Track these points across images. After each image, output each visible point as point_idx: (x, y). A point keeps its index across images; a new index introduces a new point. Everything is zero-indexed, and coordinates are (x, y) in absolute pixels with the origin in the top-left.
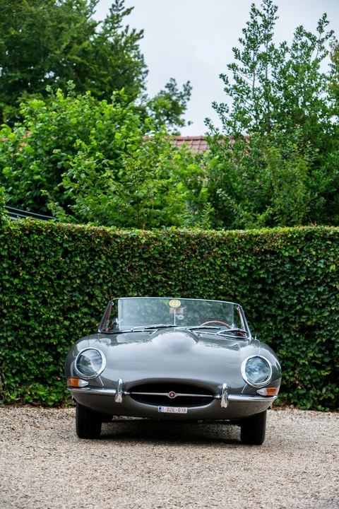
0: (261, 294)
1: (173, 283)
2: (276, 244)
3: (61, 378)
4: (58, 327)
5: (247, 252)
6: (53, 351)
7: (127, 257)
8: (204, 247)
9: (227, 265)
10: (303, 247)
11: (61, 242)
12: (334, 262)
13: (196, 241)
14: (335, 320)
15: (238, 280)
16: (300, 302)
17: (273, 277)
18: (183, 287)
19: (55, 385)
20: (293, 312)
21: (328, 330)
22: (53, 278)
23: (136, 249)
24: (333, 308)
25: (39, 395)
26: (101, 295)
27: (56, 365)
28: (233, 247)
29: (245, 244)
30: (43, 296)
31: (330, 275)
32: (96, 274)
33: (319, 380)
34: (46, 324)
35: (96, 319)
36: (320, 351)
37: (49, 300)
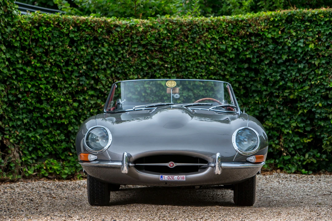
0: (247, 73)
1: (169, 66)
2: (260, 27)
3: (73, 153)
4: (68, 108)
5: (234, 35)
6: (64, 130)
7: (127, 44)
8: (195, 33)
9: (217, 48)
10: (284, 29)
11: (67, 32)
12: (312, 42)
13: (188, 27)
14: (315, 93)
15: (227, 61)
16: (282, 79)
17: (258, 57)
18: (178, 69)
19: (67, 160)
20: (277, 87)
21: (309, 102)
22: (62, 65)
23: (134, 36)
24: (313, 83)
25: (53, 169)
26: (105, 79)
27: (67, 142)
28: (221, 31)
29: (232, 29)
30: (54, 82)
31: (309, 53)
32: (100, 60)
33: (302, 147)
34: (57, 106)
35: (102, 101)
36: (303, 121)
37: (59, 85)
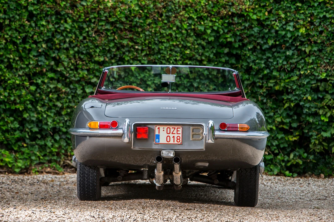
0: (227, 59)
1: (140, 48)
2: (244, 7)
3: (27, 144)
4: (24, 92)
5: (214, 15)
6: (19, 116)
7: (93, 20)
8: (170, 11)
9: (194, 29)
10: (271, 10)
11: (26, 5)
12: (304, 25)
13: (163, 4)
14: (304, 85)
15: (205, 44)
16: (267, 67)
17: (240, 41)
18: (149, 51)
19: (21, 151)
20: (260, 76)
21: (296, 95)
22: (18, 42)
23: (102, 12)
24: (302, 73)
25: (5, 161)
26: (67, 60)
27: (21, 131)
28: (200, 10)
29: (212, 7)
30: (9, 61)
31: (299, 38)
32: (62, 38)
33: (286, 146)
34: (11, 89)
35: (63, 85)
36: (288, 116)
37: (14, 65)
